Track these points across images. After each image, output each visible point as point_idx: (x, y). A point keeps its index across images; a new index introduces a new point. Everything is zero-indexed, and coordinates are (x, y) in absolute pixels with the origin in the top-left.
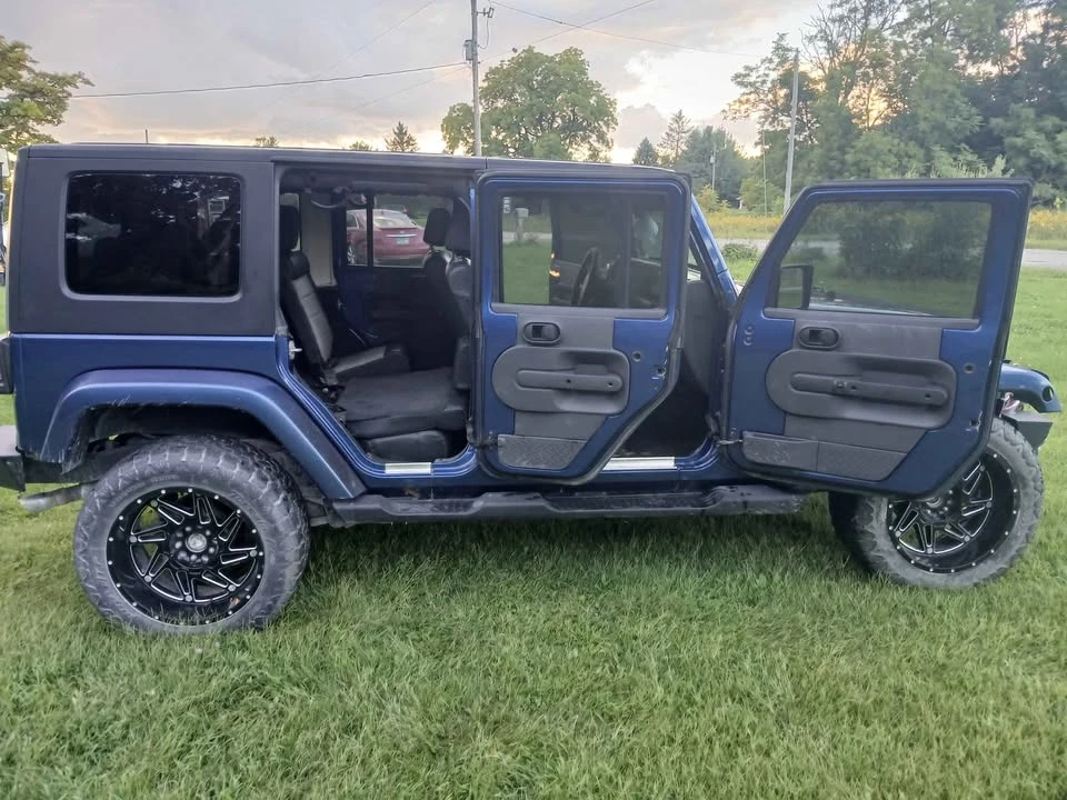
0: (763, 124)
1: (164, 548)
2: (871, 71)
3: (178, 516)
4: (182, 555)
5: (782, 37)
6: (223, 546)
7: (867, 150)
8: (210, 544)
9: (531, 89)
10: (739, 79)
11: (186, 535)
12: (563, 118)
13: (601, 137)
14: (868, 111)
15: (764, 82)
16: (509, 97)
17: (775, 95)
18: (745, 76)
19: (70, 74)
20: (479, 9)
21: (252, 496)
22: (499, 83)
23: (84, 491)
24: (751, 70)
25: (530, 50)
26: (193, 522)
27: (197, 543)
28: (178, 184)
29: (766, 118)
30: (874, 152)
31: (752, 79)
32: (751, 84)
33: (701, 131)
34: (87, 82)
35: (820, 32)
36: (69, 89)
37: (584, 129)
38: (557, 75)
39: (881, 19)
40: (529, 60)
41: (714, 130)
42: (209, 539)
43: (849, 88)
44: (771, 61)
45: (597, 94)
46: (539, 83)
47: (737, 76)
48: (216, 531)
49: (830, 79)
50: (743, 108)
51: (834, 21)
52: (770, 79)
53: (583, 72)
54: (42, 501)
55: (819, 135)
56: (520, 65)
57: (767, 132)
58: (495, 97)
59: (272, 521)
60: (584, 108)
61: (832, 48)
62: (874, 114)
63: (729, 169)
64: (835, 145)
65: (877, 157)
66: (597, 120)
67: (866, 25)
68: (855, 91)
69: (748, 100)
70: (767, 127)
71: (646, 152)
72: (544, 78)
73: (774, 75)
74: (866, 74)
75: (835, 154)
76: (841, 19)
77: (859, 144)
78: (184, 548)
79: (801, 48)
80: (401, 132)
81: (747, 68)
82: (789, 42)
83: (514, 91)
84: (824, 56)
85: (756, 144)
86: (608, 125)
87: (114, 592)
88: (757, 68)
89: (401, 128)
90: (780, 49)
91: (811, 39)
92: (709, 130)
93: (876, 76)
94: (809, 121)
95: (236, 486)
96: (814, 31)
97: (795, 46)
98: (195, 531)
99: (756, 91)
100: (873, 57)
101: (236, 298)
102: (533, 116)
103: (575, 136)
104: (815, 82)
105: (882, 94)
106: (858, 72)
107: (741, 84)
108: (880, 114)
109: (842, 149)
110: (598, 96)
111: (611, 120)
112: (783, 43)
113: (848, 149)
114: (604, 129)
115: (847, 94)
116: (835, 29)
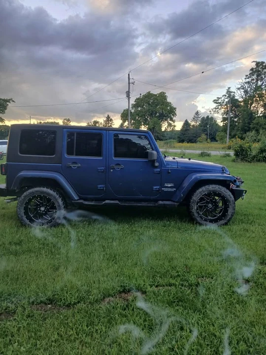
0: (223, 115)
1: (36, 209)
2: (258, 99)
3: (39, 202)
4: (39, 211)
5: (229, 88)
6: (48, 209)
7: (257, 124)
8: (45, 209)
9: (149, 104)
10: (215, 101)
11: (40, 207)
12: (159, 113)
13: (171, 119)
14: (258, 111)
15: (223, 102)
16: (142, 107)
17: (227, 106)
18: (217, 100)
19: (8, 99)
20: (131, 82)
21: (55, 197)
22: (139, 103)
23: (18, 198)
24: (219, 98)
25: (149, 93)
26: (42, 203)
27: (42, 209)
28: (41, 133)
29: (224, 113)
30: (259, 124)
31: (219, 101)
32: (219, 103)
33: (205, 117)
34: (13, 101)
35: (242, 86)
36: (8, 103)
37: (166, 117)
38: (158, 100)
39: (262, 82)
40: (149, 95)
41: (210, 117)
42: (45, 208)
43: (251, 104)
44: (225, 96)
45: (170, 106)
46: (152, 103)
47: (214, 100)
48: (47, 206)
49: (245, 101)
50: (217, 110)
51: (246, 83)
52: (226, 101)
53: (166, 99)
54: (9, 200)
55: (241, 119)
56: (146, 97)
57: (225, 118)
58: (138, 107)
59: (59, 203)
60: (165, 110)
61: (246, 92)
62: (260, 112)
63: (214, 130)
64: (247, 122)
65: (260, 126)
66: (170, 114)
67: (257, 84)
68: (253, 105)
69: (218, 108)
70: (225, 116)
71: (186, 124)
72: (153, 101)
73: (227, 100)
74: (256, 100)
75: (246, 125)
76: (248, 83)
77: (254, 122)
78: (40, 210)
79: (235, 91)
80: (108, 117)
81: (218, 98)
82: (231, 90)
83: (144, 105)
84: (243, 94)
85: (221, 122)
86: (173, 116)
87: (25, 218)
88: (221, 98)
89: (108, 116)
90: (229, 92)
91: (239, 89)
92: (208, 117)
93: (260, 100)
94: (238, 115)
95: (52, 195)
96: (239, 86)
97: (233, 91)
98: (42, 206)
99: (221, 105)
100: (258, 94)
101: (54, 156)
102: (150, 112)
103: (163, 119)
104: (240, 102)
105: (262, 106)
106: (254, 99)
107: (216, 103)
108: (262, 112)
109: (249, 124)
110: (170, 107)
111: (175, 114)
112: (230, 90)
113: (251, 123)
114: (172, 116)
115: (251, 106)
116: (246, 86)
